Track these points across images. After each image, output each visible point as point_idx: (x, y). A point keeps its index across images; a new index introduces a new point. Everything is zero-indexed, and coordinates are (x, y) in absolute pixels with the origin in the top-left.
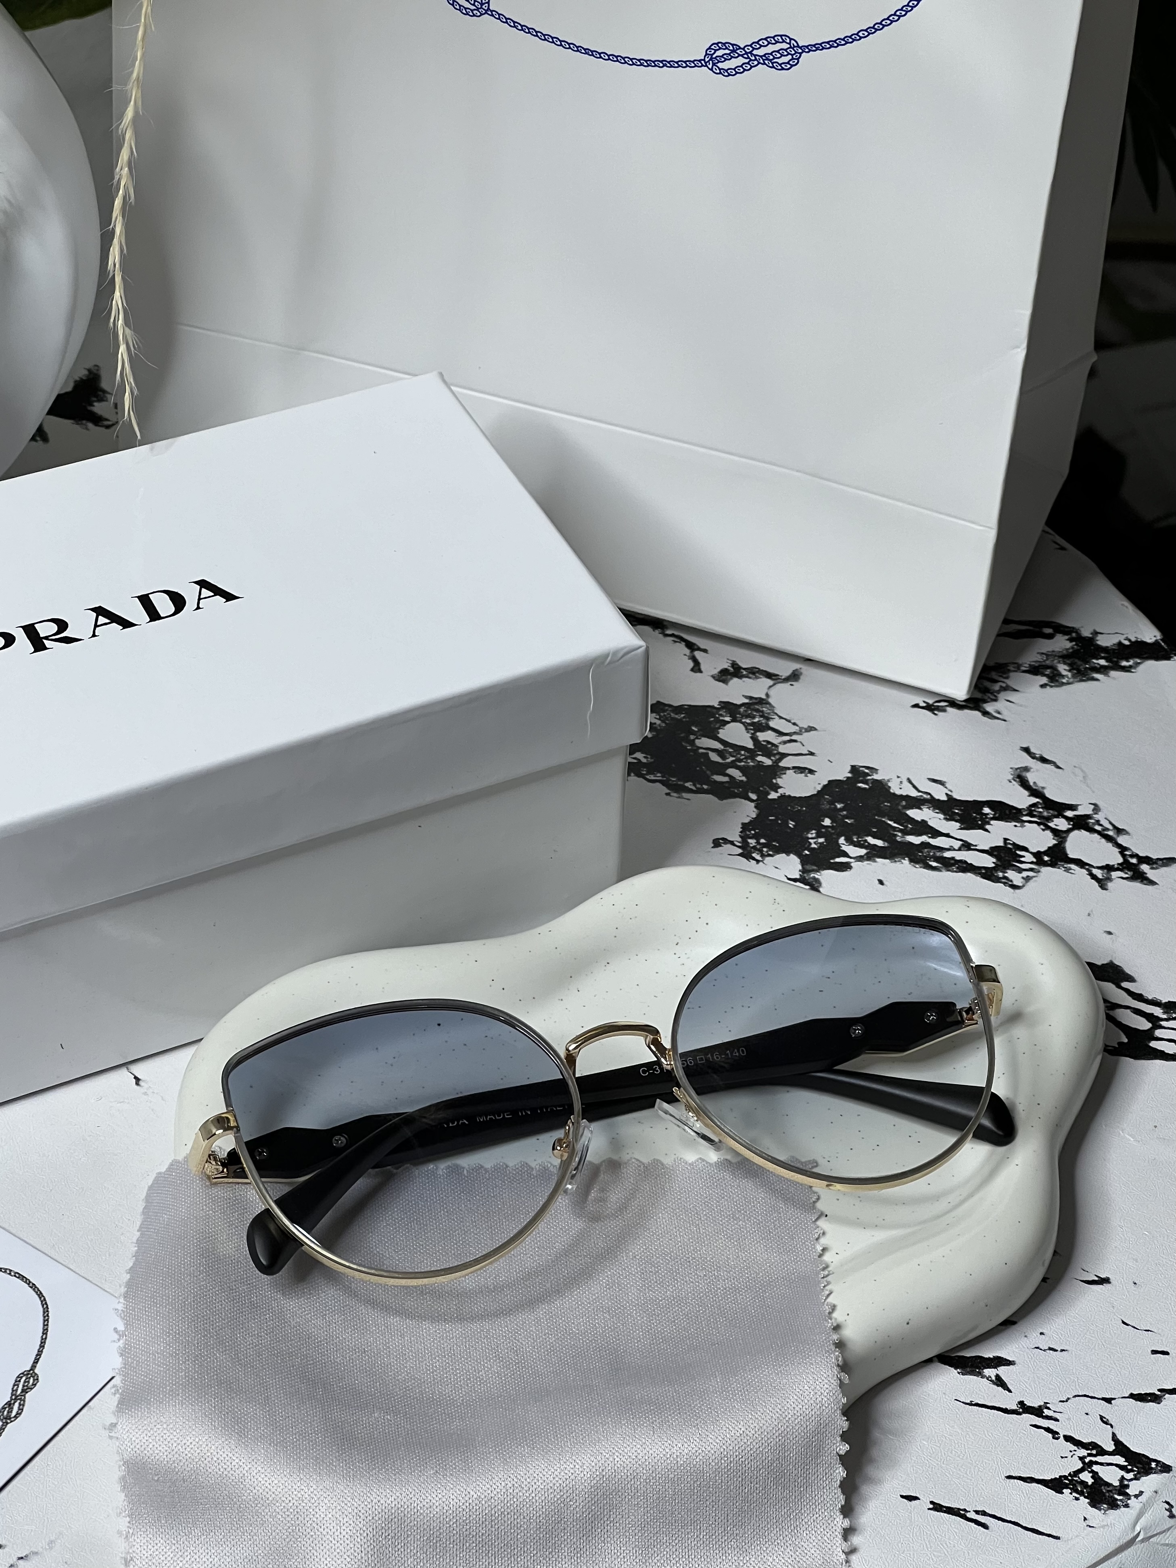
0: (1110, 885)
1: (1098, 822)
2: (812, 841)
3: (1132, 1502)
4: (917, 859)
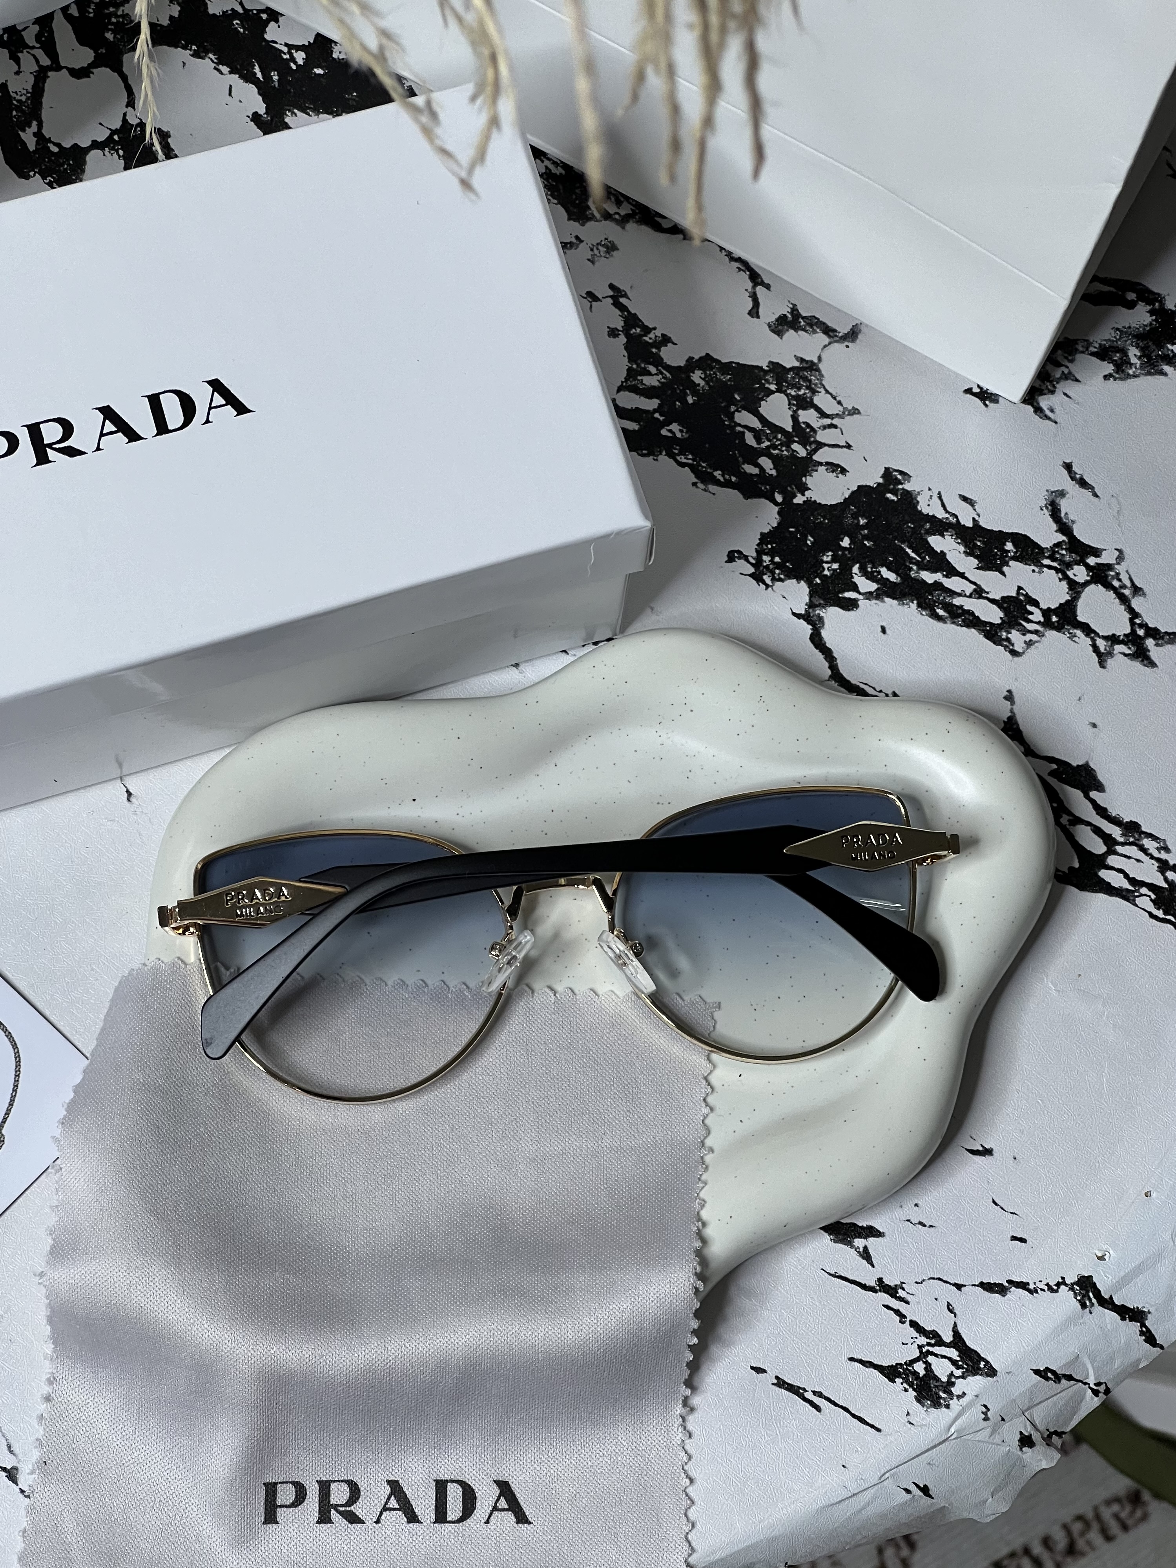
0: (1110, 662)
1: (1117, 576)
2: (826, 566)
3: (954, 1403)
4: (925, 603)
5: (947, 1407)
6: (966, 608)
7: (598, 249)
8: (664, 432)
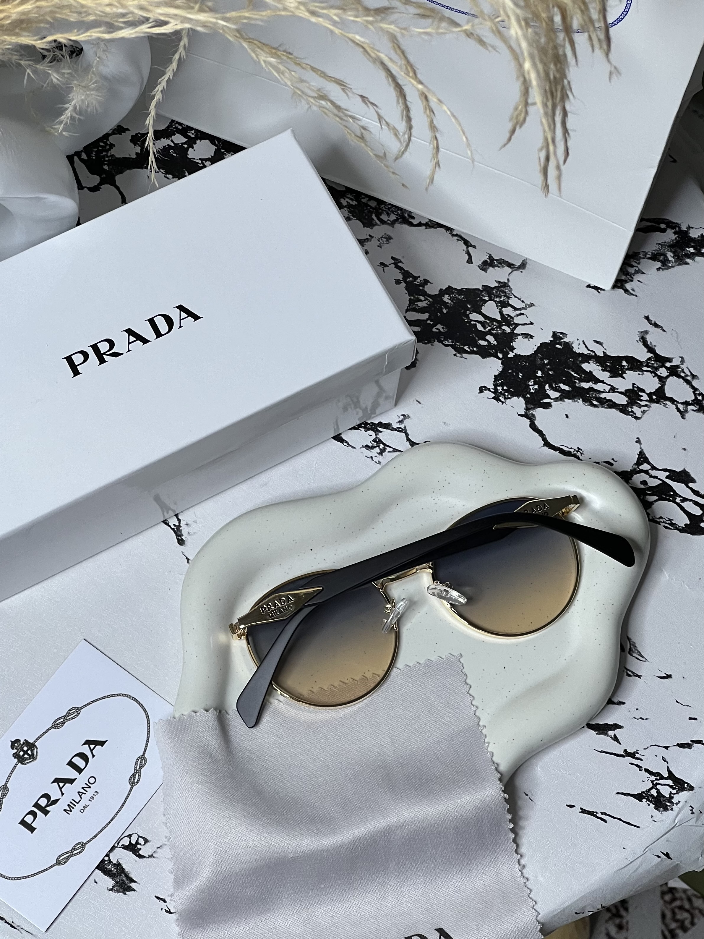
1: (683, 371)
2: (531, 387)
3: (674, 807)
4: (586, 399)
5: (672, 809)
6: (607, 398)
7: (382, 240)
8: (434, 330)
